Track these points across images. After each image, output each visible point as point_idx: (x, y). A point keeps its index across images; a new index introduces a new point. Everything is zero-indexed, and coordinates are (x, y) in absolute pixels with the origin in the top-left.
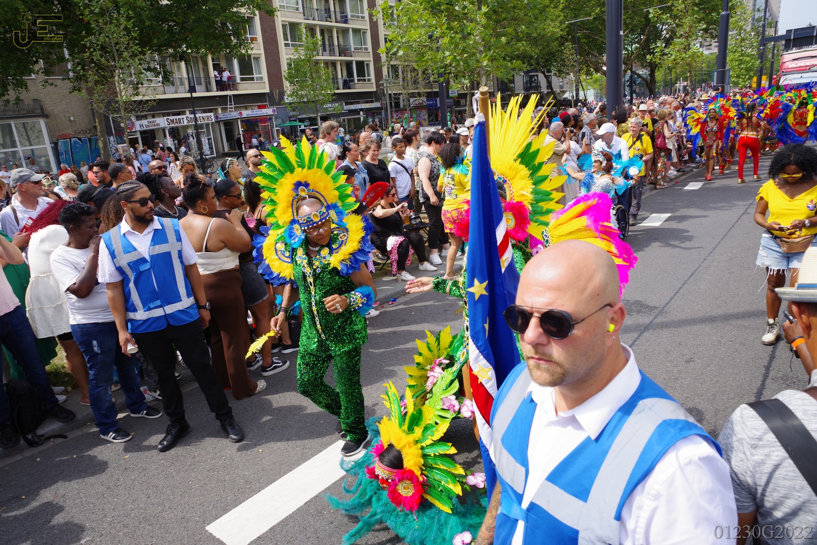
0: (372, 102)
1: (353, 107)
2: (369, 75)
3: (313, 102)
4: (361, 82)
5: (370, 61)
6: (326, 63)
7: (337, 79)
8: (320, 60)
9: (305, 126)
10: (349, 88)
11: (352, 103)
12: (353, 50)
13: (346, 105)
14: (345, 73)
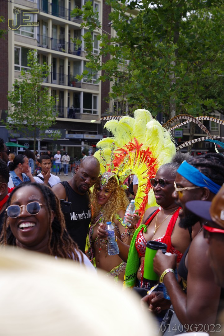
0: (95, 134)
1: (75, 136)
2: (95, 108)
3: (33, 126)
4: (86, 113)
5: (98, 94)
6: (54, 91)
7: (63, 107)
8: (48, 87)
9: (24, 149)
10: (74, 118)
11: (74, 133)
12: (82, 81)
13: (69, 133)
14: (72, 103)
